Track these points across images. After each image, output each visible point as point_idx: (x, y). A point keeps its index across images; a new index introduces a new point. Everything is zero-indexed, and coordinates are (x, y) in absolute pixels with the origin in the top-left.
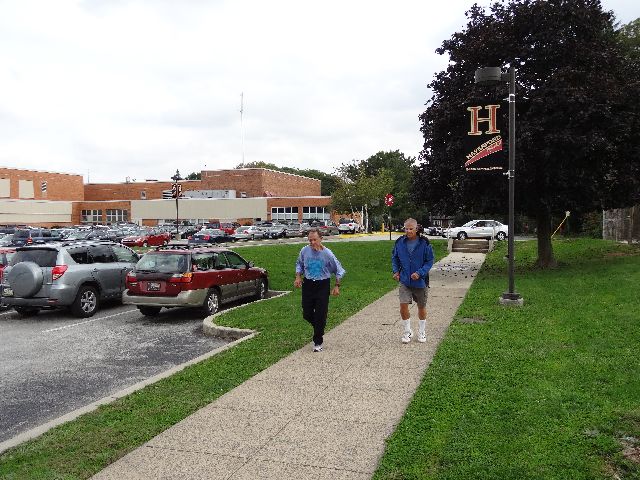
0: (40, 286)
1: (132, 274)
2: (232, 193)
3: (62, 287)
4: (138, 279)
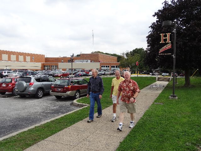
0: (26, 88)
1: (53, 86)
2: (89, 61)
3: (32, 89)
4: (55, 87)
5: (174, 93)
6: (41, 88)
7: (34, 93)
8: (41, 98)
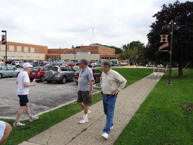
0: (54, 76)
2: (89, 53)
3: (59, 76)
4: (77, 75)
5: (169, 81)
6: (64, 76)
7: (60, 80)
8: (64, 84)
